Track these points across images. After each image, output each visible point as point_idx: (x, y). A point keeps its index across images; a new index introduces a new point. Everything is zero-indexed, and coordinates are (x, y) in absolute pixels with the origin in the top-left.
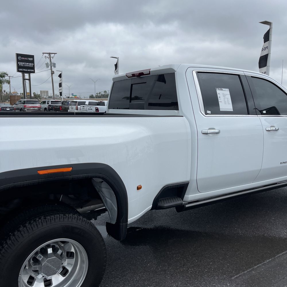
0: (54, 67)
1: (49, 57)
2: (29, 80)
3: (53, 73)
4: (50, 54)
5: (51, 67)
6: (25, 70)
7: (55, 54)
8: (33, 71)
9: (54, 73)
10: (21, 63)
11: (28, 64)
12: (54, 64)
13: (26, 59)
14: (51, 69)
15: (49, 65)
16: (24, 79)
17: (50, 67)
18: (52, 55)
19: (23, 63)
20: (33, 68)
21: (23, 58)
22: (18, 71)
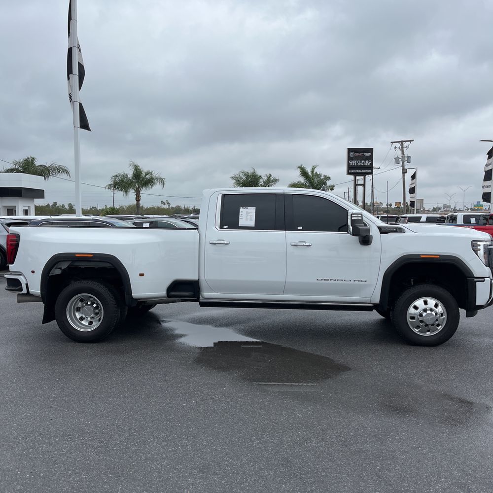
0: (407, 162)
1: (401, 147)
2: (364, 185)
3: (404, 172)
4: (402, 142)
5: (403, 163)
6: (358, 171)
7: (411, 141)
8: (370, 171)
9: (406, 172)
10: (353, 162)
11: (364, 163)
12: (409, 158)
13: (361, 154)
14: (403, 166)
15: (400, 160)
16: (356, 185)
17: (401, 163)
18: (405, 144)
19: (356, 161)
20: (371, 167)
21: (357, 154)
22: (349, 173)
